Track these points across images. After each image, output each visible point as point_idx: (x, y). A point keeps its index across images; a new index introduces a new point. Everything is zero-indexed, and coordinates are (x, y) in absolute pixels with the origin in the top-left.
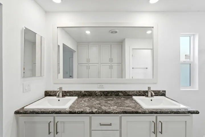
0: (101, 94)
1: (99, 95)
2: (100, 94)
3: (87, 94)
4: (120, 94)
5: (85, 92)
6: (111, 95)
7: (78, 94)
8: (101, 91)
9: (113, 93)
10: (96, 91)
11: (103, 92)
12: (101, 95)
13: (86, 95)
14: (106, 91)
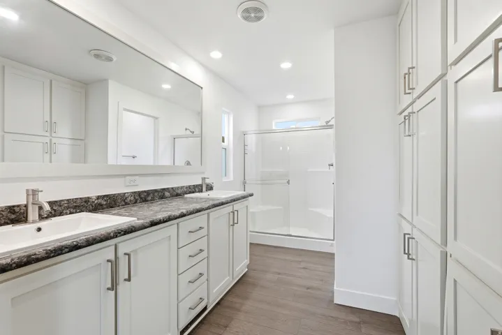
0: (135, 198)
1: (130, 201)
2: (132, 198)
3: (105, 203)
4: (167, 194)
5: (98, 198)
6: (153, 199)
7: (79, 206)
8: (135, 192)
9: (156, 194)
10: (125, 193)
11: (140, 193)
12: (136, 202)
13: (102, 205)
14: (145, 191)
